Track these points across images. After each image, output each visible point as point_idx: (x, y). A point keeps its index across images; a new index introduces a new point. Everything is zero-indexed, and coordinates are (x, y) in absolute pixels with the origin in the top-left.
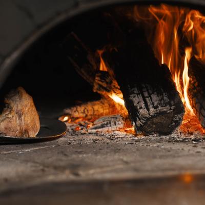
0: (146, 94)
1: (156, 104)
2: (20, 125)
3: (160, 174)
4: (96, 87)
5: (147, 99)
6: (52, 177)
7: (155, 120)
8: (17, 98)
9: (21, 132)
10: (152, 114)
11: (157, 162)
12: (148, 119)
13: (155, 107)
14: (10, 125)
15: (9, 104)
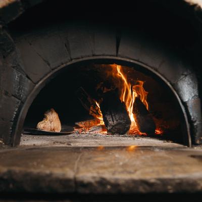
0: (113, 114)
1: (117, 119)
2: (51, 127)
3: (111, 146)
4: (91, 112)
5: (114, 117)
6: (57, 145)
7: (116, 127)
8: (50, 113)
9: (51, 130)
10: (115, 124)
11: (111, 142)
12: (113, 126)
13: (117, 121)
14: (46, 126)
15: (46, 116)
